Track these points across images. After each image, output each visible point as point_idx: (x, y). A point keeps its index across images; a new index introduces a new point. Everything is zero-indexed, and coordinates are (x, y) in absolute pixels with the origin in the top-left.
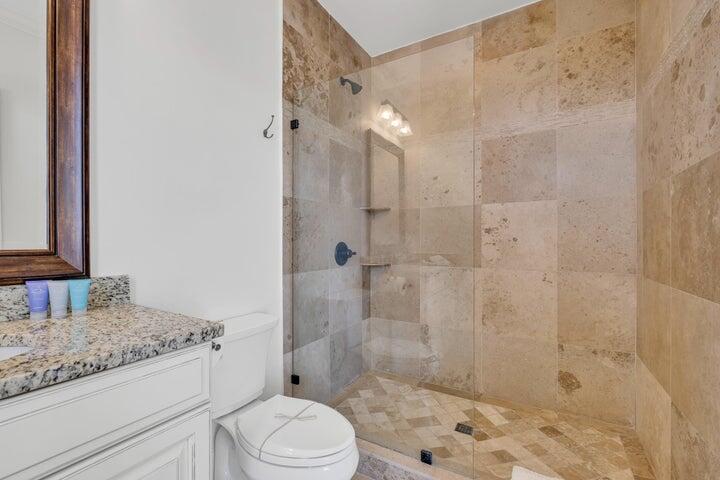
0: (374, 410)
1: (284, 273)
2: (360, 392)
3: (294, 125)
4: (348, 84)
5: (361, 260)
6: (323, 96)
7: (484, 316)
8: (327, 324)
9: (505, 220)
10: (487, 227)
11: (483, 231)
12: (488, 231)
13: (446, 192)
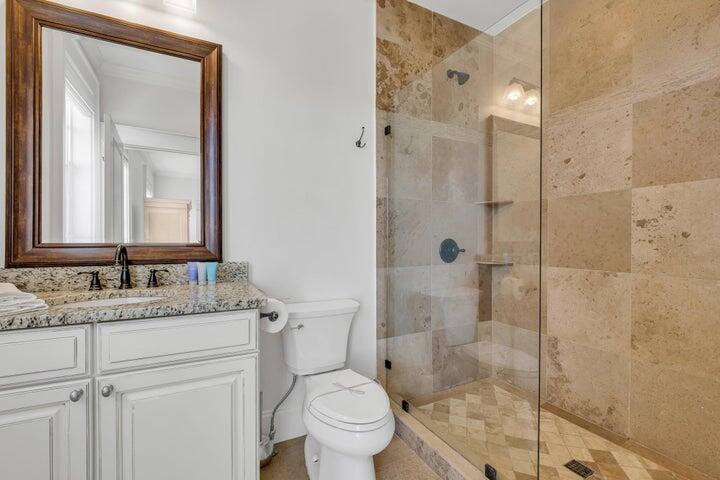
0: (474, 416)
1: (378, 267)
2: (467, 395)
3: (388, 131)
4: (456, 76)
5: (477, 257)
6: (424, 96)
7: (633, 336)
8: (428, 319)
9: (669, 208)
10: (639, 217)
11: (633, 225)
12: (642, 224)
13: (582, 177)
